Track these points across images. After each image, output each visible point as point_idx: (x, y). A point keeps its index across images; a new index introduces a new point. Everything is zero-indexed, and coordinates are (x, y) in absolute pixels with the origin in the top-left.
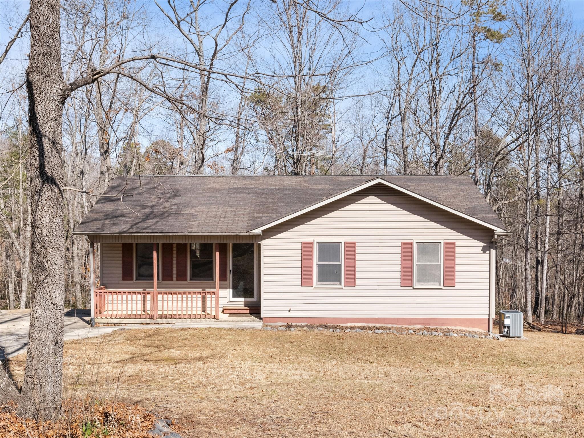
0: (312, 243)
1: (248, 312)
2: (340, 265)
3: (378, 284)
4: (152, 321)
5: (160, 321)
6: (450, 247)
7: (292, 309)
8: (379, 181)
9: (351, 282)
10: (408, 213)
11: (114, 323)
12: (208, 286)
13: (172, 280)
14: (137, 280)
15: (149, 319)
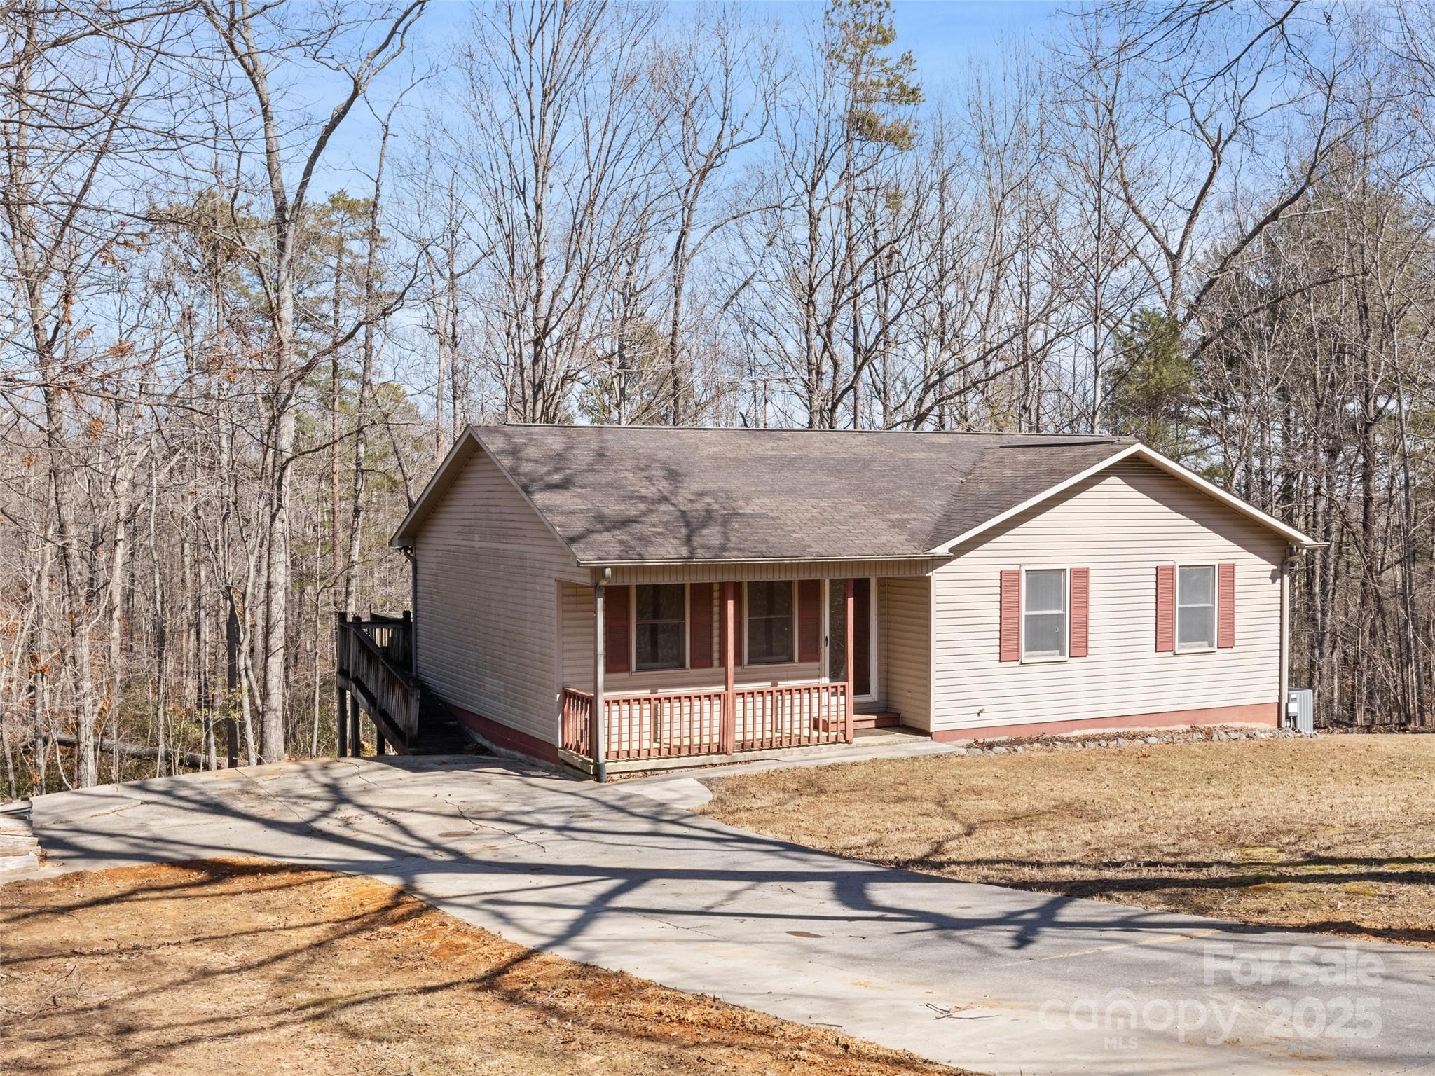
0: (1018, 573)
1: (872, 724)
2: (1063, 616)
3: (1124, 649)
4: (724, 759)
5: (740, 756)
6: (1229, 571)
7: (987, 709)
8: (1138, 447)
9: (1081, 649)
10: (1167, 509)
11: (644, 771)
12: (784, 674)
13: (711, 665)
14: (638, 669)
15: (718, 753)
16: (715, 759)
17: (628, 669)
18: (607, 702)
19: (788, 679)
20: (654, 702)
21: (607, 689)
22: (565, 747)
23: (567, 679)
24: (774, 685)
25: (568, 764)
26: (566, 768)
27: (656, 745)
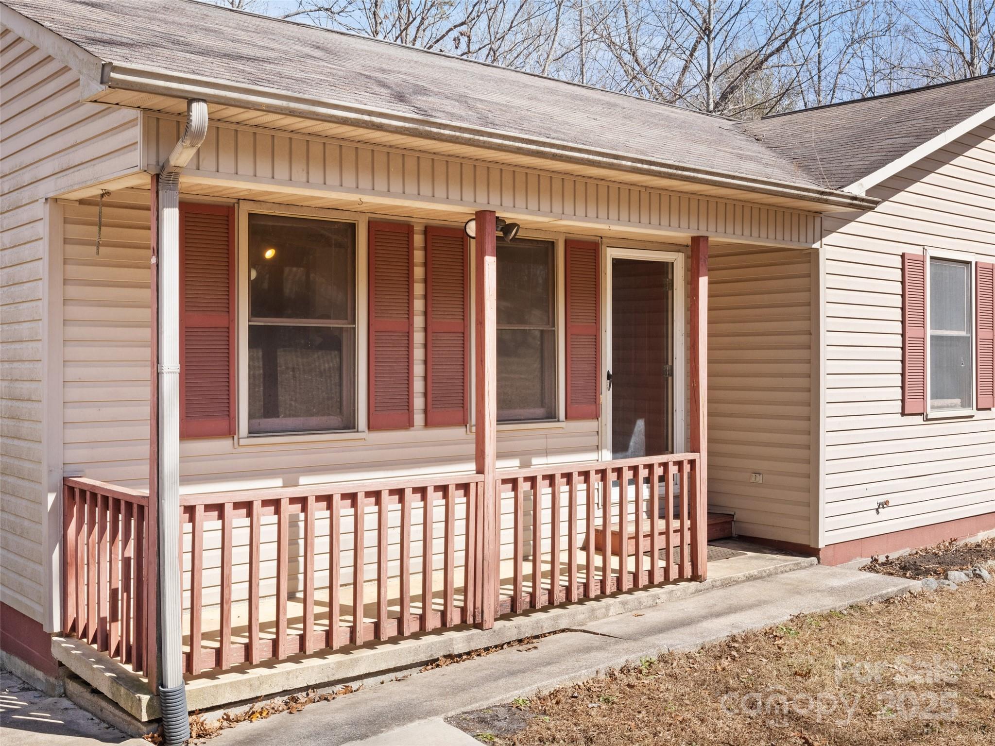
0: (923, 260)
2: (969, 341)
9: (988, 395)
12: (540, 443)
13: (409, 424)
14: (253, 432)
15: (463, 626)
16: (458, 641)
17: (231, 432)
18: (190, 510)
19: (547, 452)
20: (289, 510)
21: (186, 479)
22: (68, 632)
23: (75, 455)
24: (525, 465)
25: (75, 677)
26: (73, 687)
27: (294, 610)
